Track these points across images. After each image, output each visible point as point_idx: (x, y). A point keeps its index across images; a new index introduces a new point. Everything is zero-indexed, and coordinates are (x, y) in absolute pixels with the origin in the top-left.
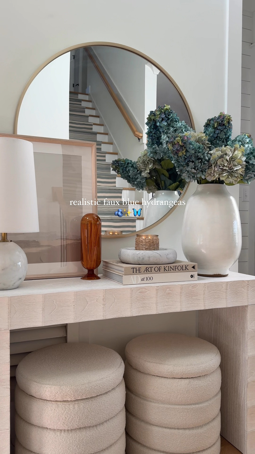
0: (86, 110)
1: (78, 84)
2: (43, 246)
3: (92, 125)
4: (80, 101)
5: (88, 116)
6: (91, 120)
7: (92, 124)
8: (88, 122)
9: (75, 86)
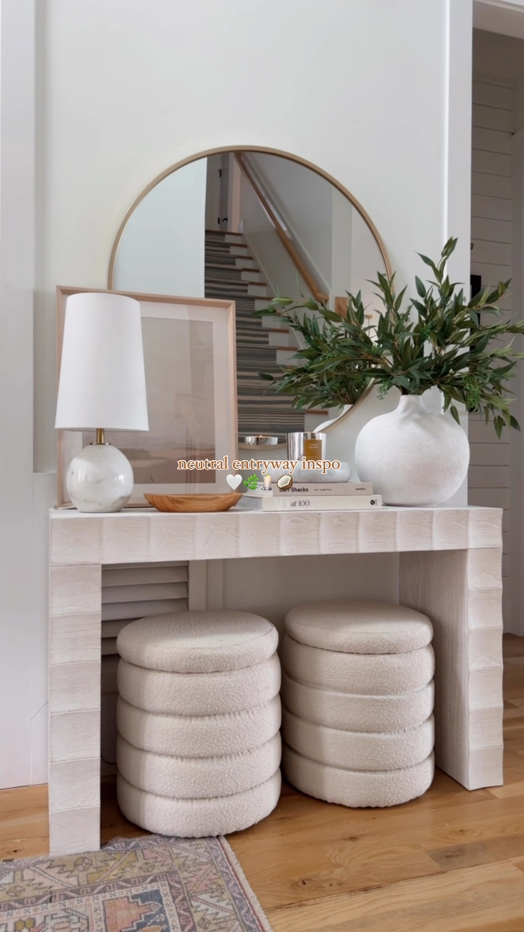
0: (238, 261)
1: (225, 218)
2: (154, 458)
3: (246, 285)
4: (228, 245)
5: (240, 271)
6: (246, 277)
7: (247, 283)
8: (240, 280)
9: (221, 221)
